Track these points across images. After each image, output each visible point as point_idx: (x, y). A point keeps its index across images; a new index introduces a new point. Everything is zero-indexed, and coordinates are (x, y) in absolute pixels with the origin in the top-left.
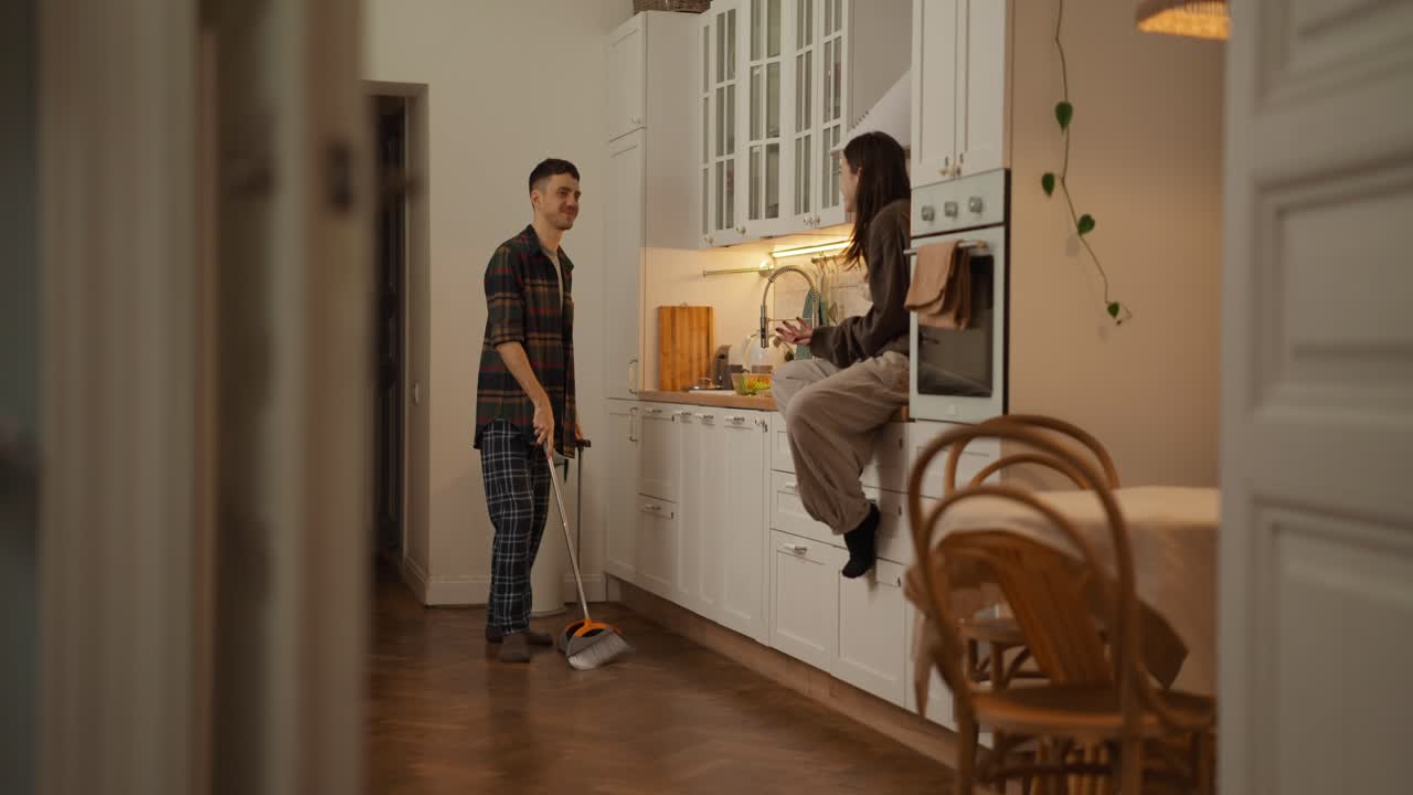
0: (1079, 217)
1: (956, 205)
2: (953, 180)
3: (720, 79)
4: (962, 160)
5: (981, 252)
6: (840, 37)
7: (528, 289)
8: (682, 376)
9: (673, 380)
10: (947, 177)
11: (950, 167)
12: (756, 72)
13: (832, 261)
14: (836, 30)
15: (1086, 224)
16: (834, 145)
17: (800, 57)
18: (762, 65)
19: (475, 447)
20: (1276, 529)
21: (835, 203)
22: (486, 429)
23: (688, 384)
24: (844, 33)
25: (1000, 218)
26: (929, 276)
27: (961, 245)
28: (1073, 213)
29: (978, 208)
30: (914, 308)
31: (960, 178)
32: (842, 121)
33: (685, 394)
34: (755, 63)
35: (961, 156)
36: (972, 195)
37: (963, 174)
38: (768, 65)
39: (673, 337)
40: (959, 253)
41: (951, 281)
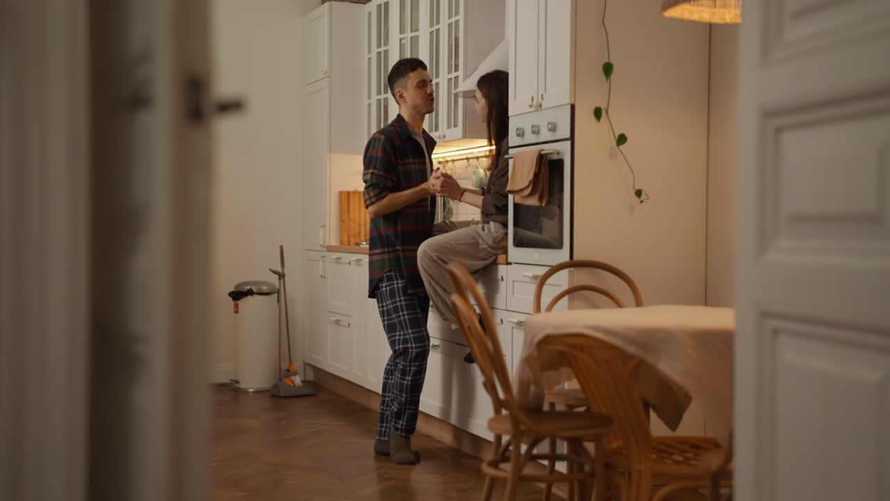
0: (617, 134)
1: (538, 127)
2: (538, 110)
3: (379, 46)
4: (542, 99)
5: (555, 157)
6: (458, 20)
7: (401, 168)
8: (354, 236)
9: (349, 238)
10: (533, 109)
11: (535, 103)
12: (403, 42)
13: (451, 163)
14: (456, 15)
15: (622, 139)
16: (455, 89)
17: (432, 32)
18: (407, 38)
19: (370, 297)
20: (776, 332)
21: (456, 126)
22: (381, 280)
23: (358, 241)
24: (461, 17)
25: (568, 135)
26: (521, 172)
27: (543, 152)
28: (614, 133)
29: (553, 128)
30: (512, 192)
31: (541, 110)
32: (460, 73)
33: (357, 247)
34: (402, 36)
35: (542, 96)
36: (550, 121)
37: (543, 107)
38: (411, 37)
39: (349, 212)
40: (541, 157)
41: (536, 175)
